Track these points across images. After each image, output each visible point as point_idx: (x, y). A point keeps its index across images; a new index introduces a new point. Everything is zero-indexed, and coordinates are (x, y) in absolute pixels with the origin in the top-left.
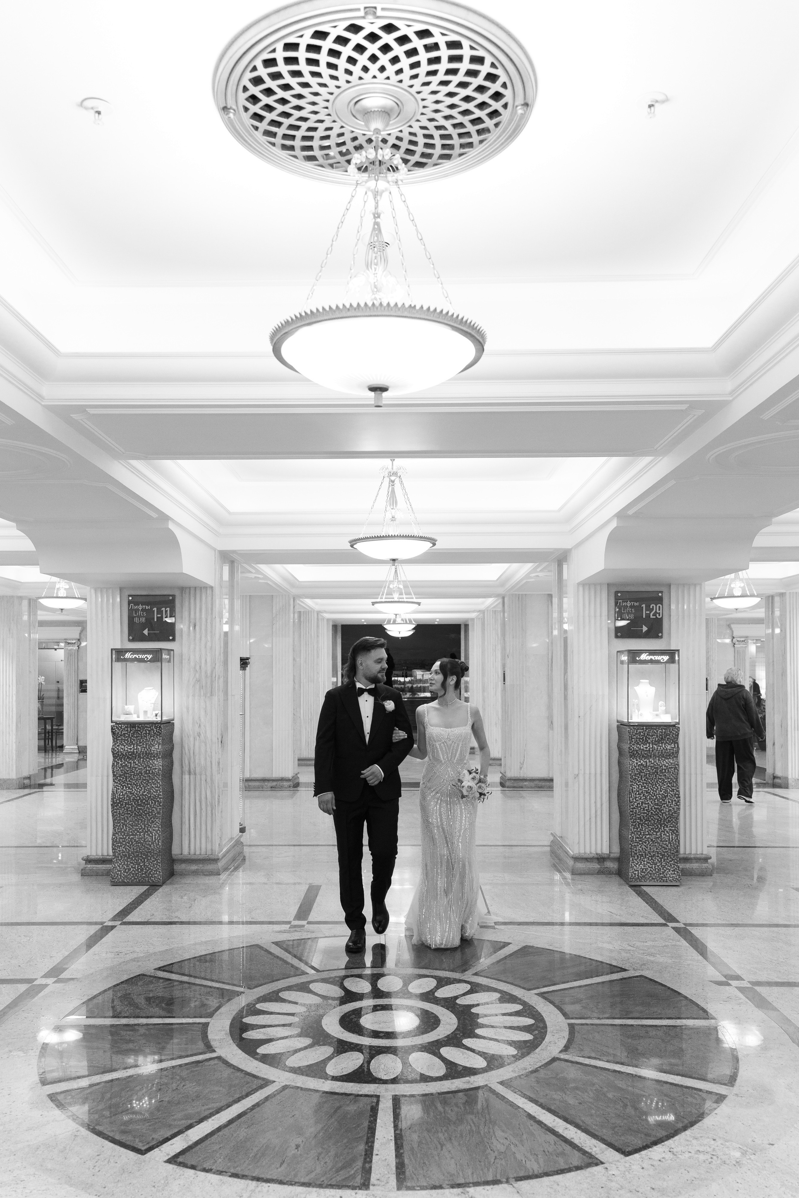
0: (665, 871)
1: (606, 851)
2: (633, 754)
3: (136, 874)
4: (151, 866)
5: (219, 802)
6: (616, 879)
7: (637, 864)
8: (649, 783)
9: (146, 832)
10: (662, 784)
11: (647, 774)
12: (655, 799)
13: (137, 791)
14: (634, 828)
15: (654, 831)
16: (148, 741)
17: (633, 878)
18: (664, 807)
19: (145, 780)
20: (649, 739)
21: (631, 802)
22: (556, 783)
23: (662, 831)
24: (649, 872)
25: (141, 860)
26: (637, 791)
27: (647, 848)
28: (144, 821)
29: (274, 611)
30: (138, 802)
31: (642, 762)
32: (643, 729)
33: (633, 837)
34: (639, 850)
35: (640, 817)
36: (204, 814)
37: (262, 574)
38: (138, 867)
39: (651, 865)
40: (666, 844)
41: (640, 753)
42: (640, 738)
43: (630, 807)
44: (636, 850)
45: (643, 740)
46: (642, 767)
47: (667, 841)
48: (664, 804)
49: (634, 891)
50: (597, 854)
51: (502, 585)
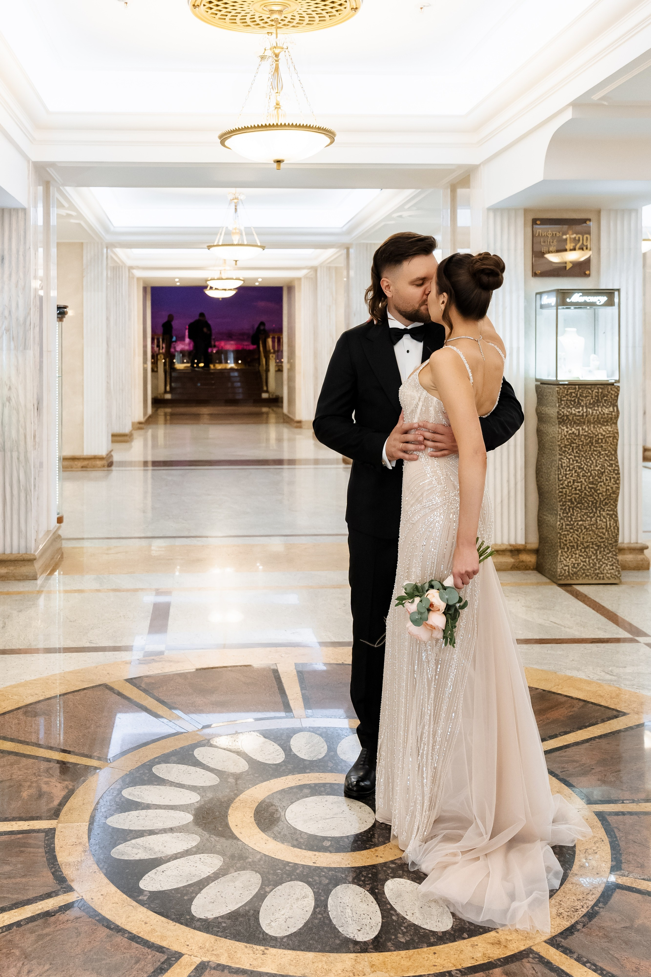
0: (602, 565)
1: (521, 541)
2: (563, 420)
5: (35, 486)
6: (534, 577)
7: (567, 558)
8: (582, 456)
10: (598, 457)
11: (579, 445)
12: (590, 476)
14: (563, 513)
15: (588, 516)
17: (563, 575)
18: (601, 486)
20: (582, 400)
21: (561, 481)
23: (598, 516)
24: (581, 568)
26: (568, 467)
27: (580, 537)
29: (84, 262)
31: (573, 429)
32: (575, 388)
33: (562, 524)
34: (570, 540)
35: (571, 499)
36: (15, 501)
39: (584, 558)
40: (602, 532)
41: (571, 418)
42: (571, 400)
43: (559, 486)
44: (566, 541)
45: (575, 403)
46: (573, 436)
47: (603, 529)
48: (601, 482)
49: (567, 591)
50: (511, 545)
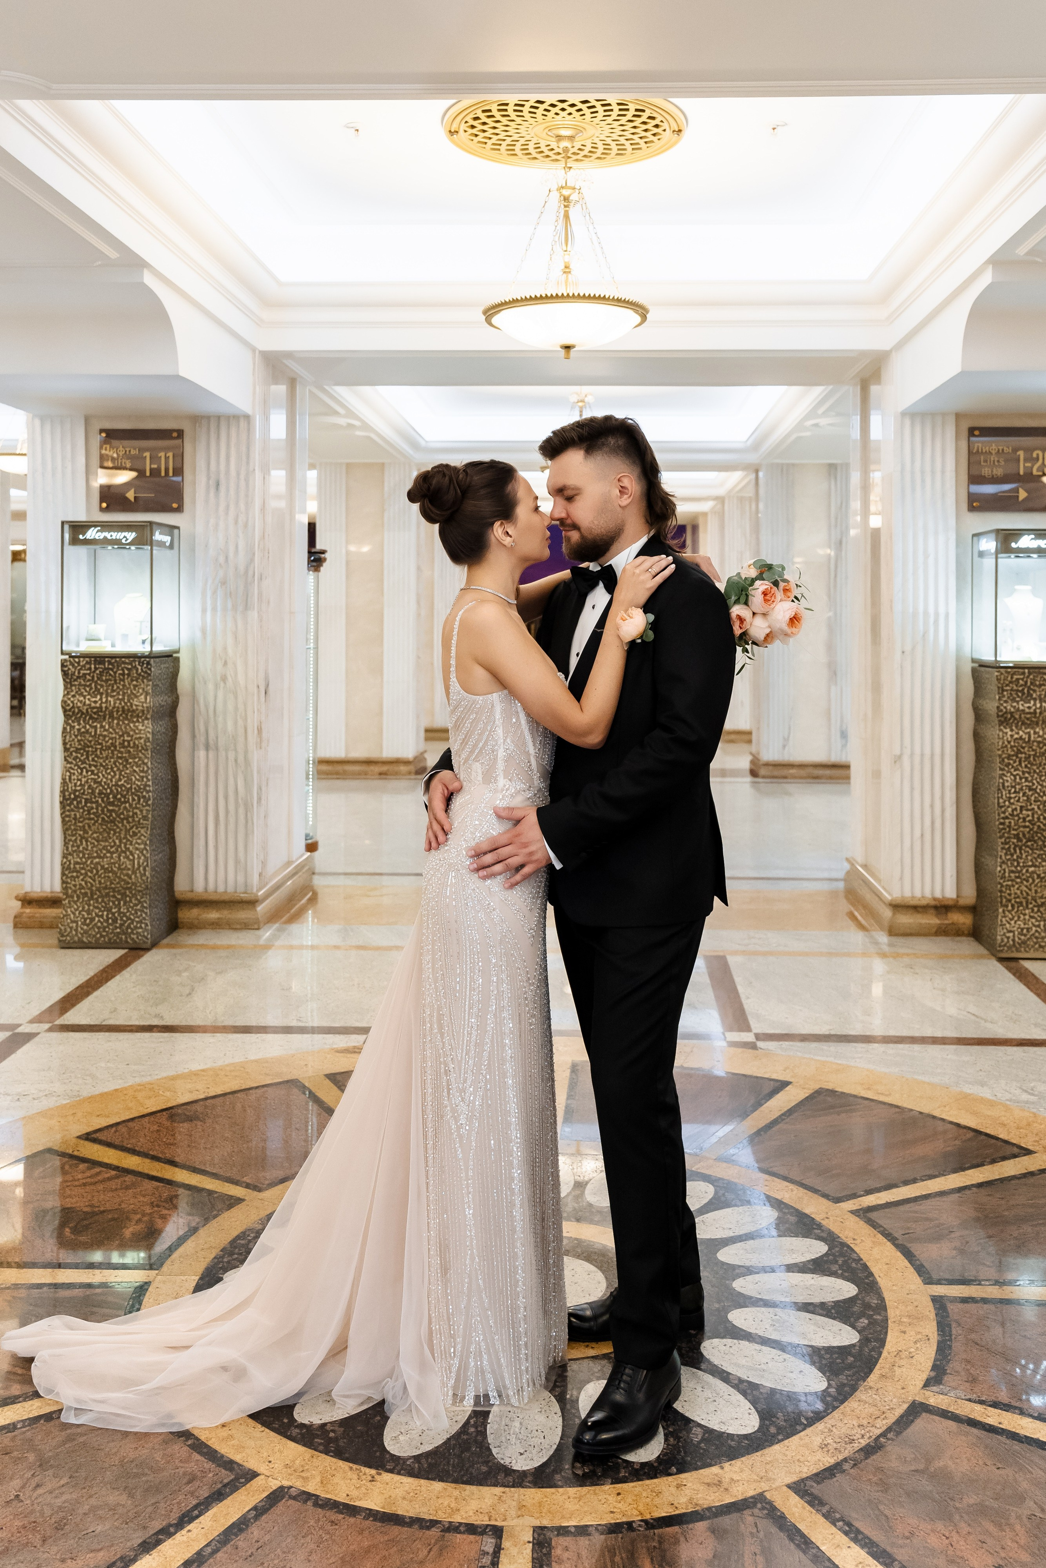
1: (950, 893)
2: (1005, 719)
3: (104, 928)
4: (131, 914)
5: (259, 799)
6: (968, 946)
7: (1011, 920)
8: (1035, 772)
9: (122, 852)
11: (1030, 756)
13: (107, 778)
14: (1006, 854)
16: (128, 689)
17: (1005, 945)
19: (121, 758)
20: (1035, 691)
21: (1002, 807)
22: (856, 772)
24: (1032, 934)
25: (114, 903)
26: (1012, 787)
27: (1030, 890)
28: (120, 833)
29: (386, 489)
30: (109, 798)
31: (1021, 733)
32: (1024, 673)
33: (1004, 870)
34: (1016, 894)
35: (1018, 834)
36: (232, 820)
37: (358, 418)
38: (107, 916)
41: (1017, 717)
42: (1017, 691)
43: (999, 815)
44: (1010, 895)
45: (1023, 694)
46: (1021, 742)
49: (1007, 968)
50: (935, 899)
51: (756, 447)
